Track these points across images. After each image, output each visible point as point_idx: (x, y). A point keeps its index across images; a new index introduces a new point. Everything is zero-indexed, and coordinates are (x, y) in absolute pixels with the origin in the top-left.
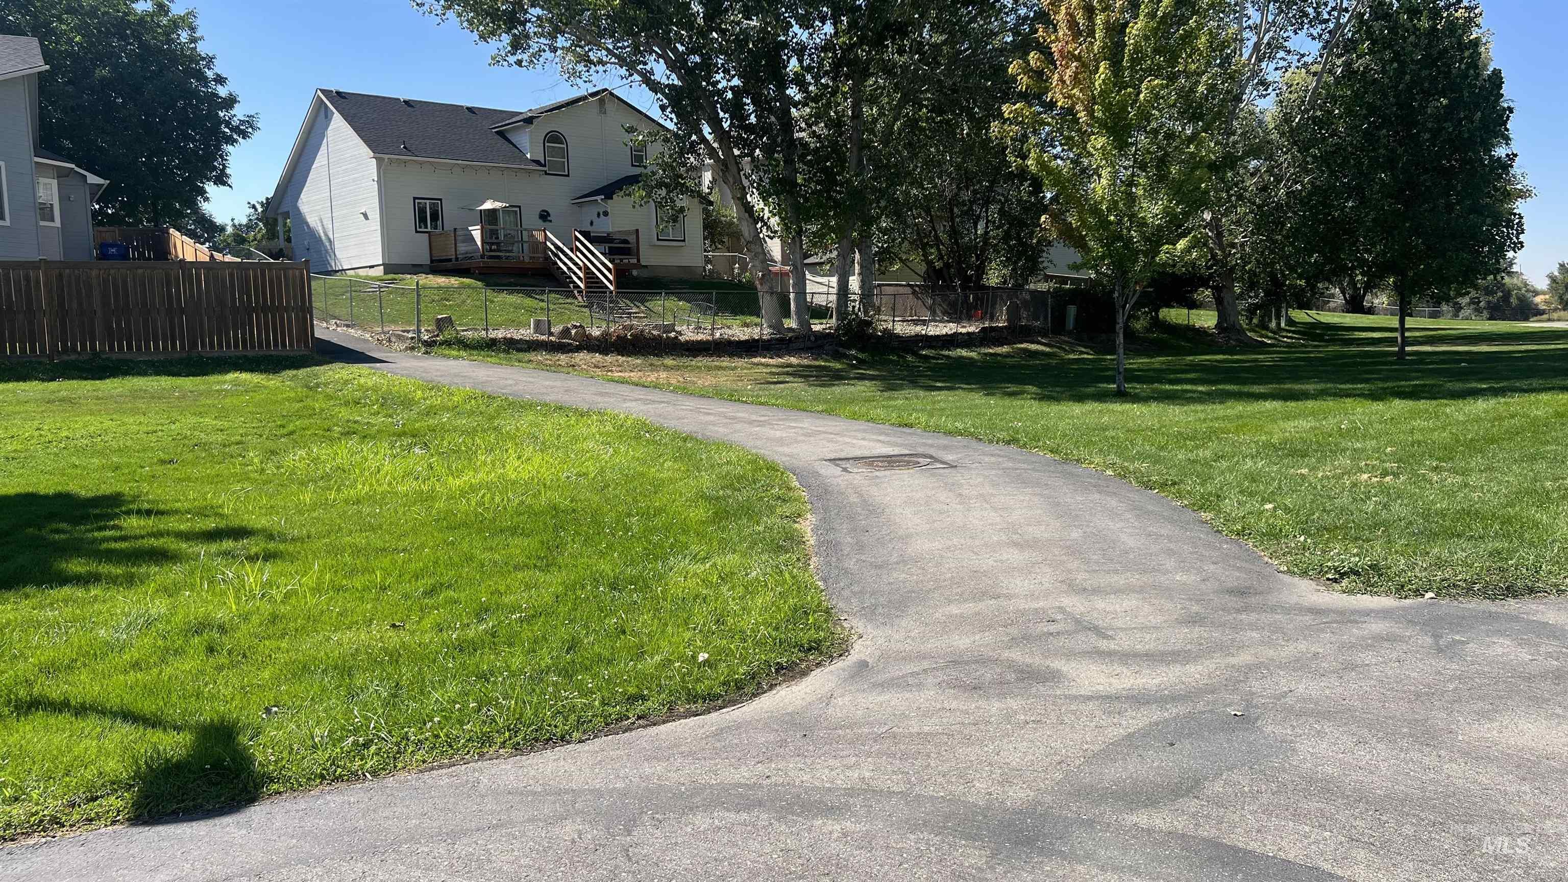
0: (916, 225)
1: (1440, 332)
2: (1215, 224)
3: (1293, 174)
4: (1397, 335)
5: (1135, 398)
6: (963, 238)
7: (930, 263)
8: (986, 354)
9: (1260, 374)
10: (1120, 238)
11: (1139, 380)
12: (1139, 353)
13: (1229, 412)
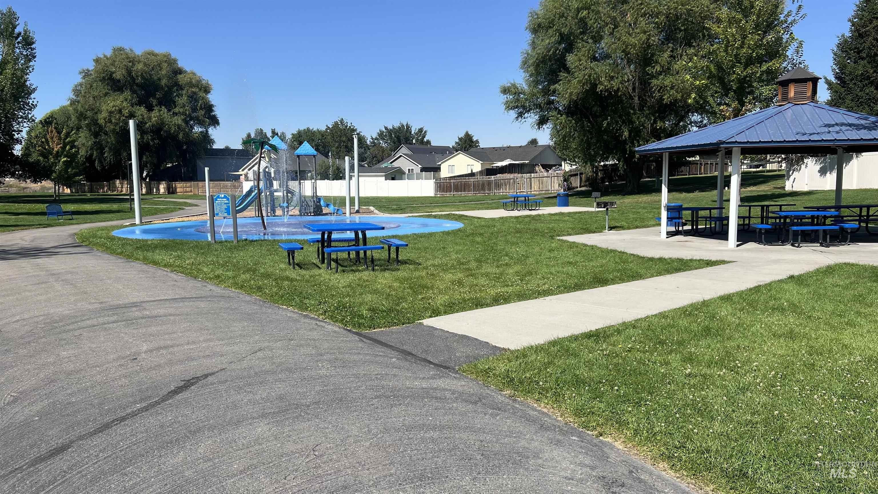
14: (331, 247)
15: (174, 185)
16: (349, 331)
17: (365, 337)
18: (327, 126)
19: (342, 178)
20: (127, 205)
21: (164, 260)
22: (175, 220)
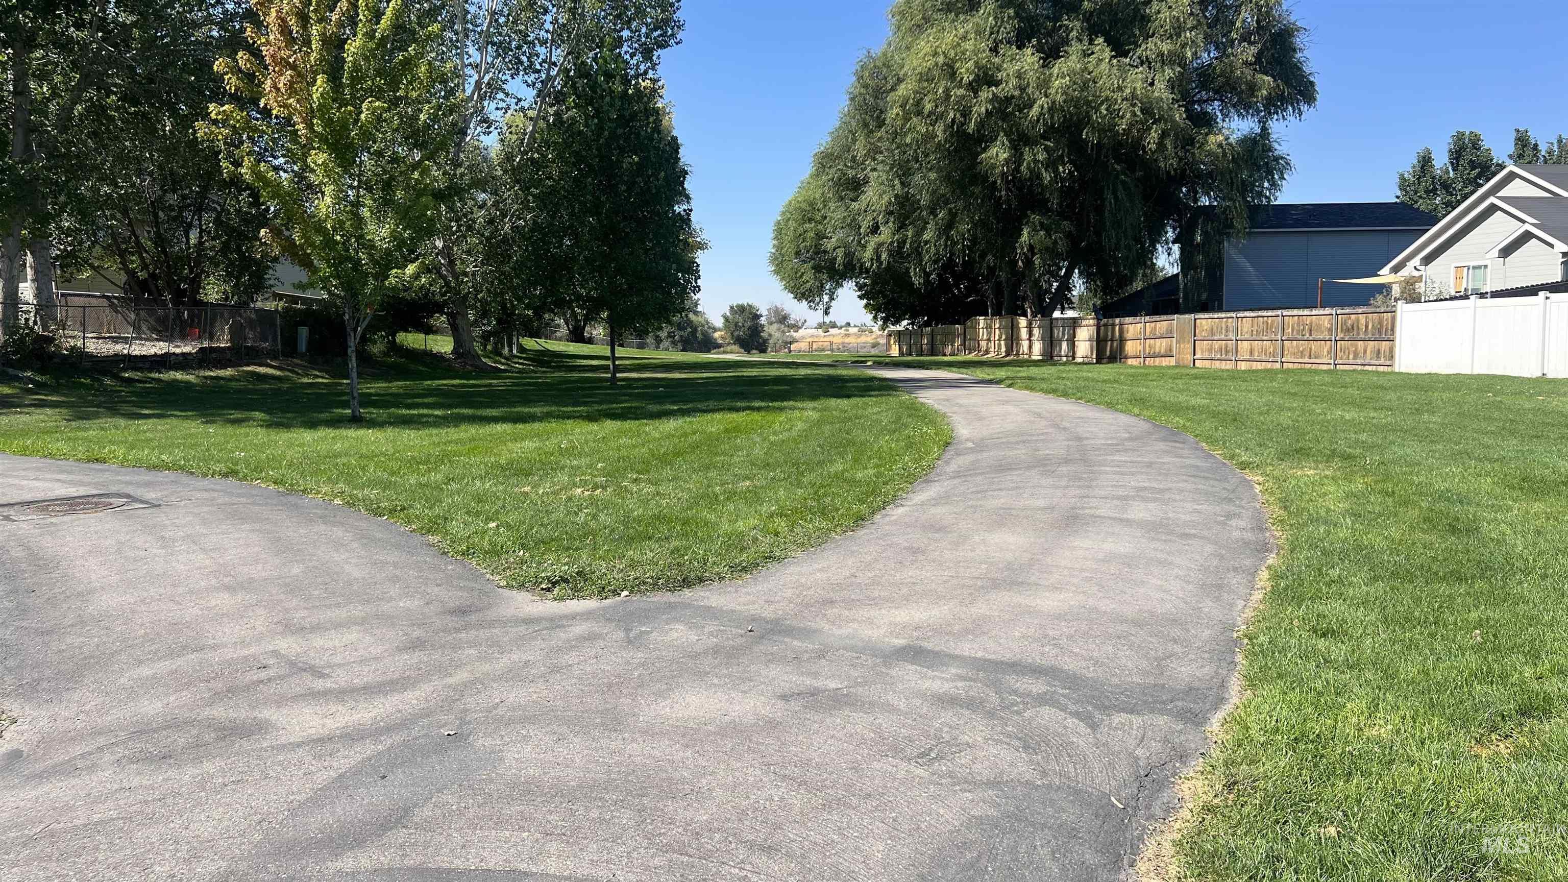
0: (111, 227)
1: (646, 361)
2: (447, 252)
3: (517, 210)
4: (609, 363)
5: (372, 424)
6: (172, 247)
7: (132, 274)
8: (206, 378)
9: (494, 398)
10: (349, 259)
11: (374, 404)
12: (376, 377)
13: (463, 435)
15: (1117, 329)
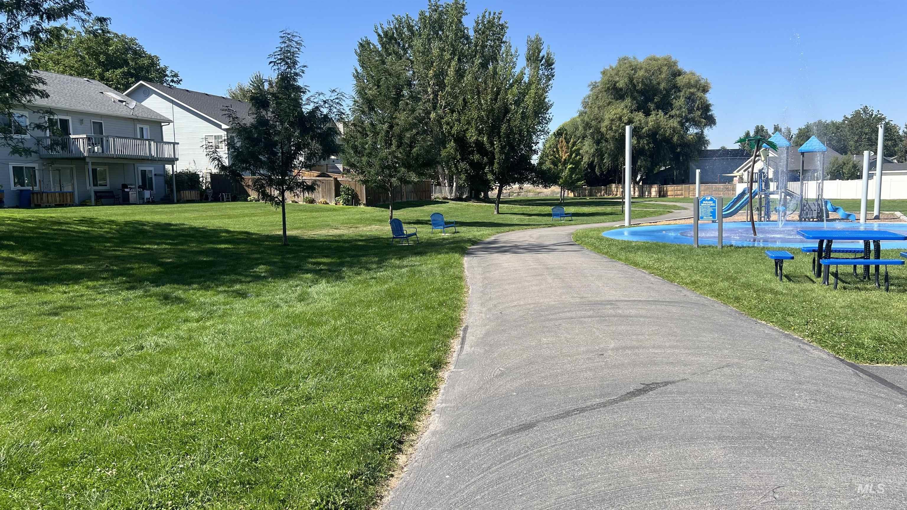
14: (830, 258)
15: (665, 188)
16: (842, 360)
17: (863, 371)
18: (845, 116)
19: (860, 177)
20: (619, 208)
21: (644, 261)
22: (662, 223)
